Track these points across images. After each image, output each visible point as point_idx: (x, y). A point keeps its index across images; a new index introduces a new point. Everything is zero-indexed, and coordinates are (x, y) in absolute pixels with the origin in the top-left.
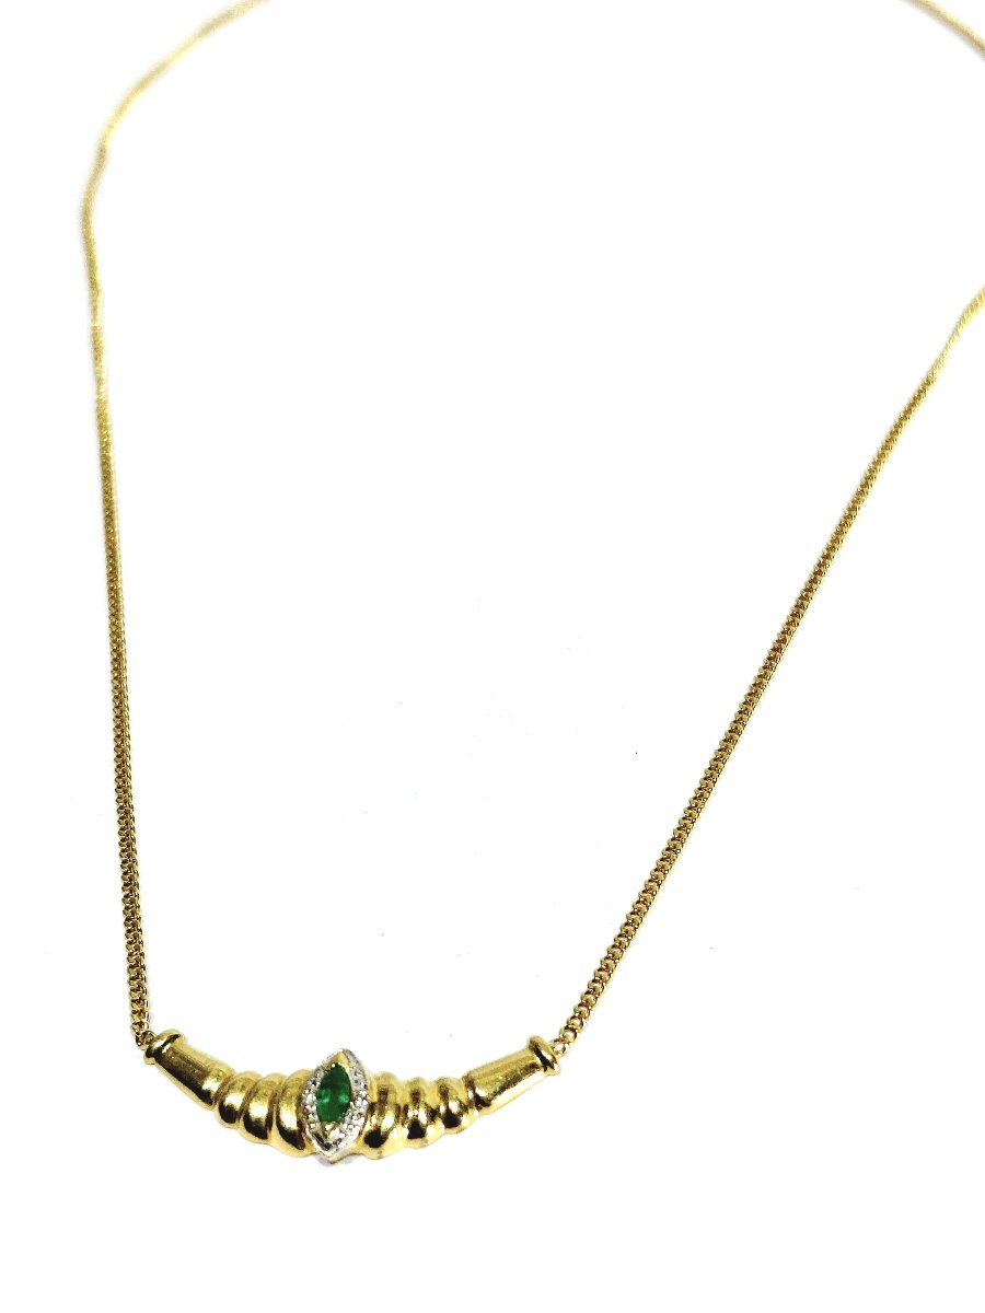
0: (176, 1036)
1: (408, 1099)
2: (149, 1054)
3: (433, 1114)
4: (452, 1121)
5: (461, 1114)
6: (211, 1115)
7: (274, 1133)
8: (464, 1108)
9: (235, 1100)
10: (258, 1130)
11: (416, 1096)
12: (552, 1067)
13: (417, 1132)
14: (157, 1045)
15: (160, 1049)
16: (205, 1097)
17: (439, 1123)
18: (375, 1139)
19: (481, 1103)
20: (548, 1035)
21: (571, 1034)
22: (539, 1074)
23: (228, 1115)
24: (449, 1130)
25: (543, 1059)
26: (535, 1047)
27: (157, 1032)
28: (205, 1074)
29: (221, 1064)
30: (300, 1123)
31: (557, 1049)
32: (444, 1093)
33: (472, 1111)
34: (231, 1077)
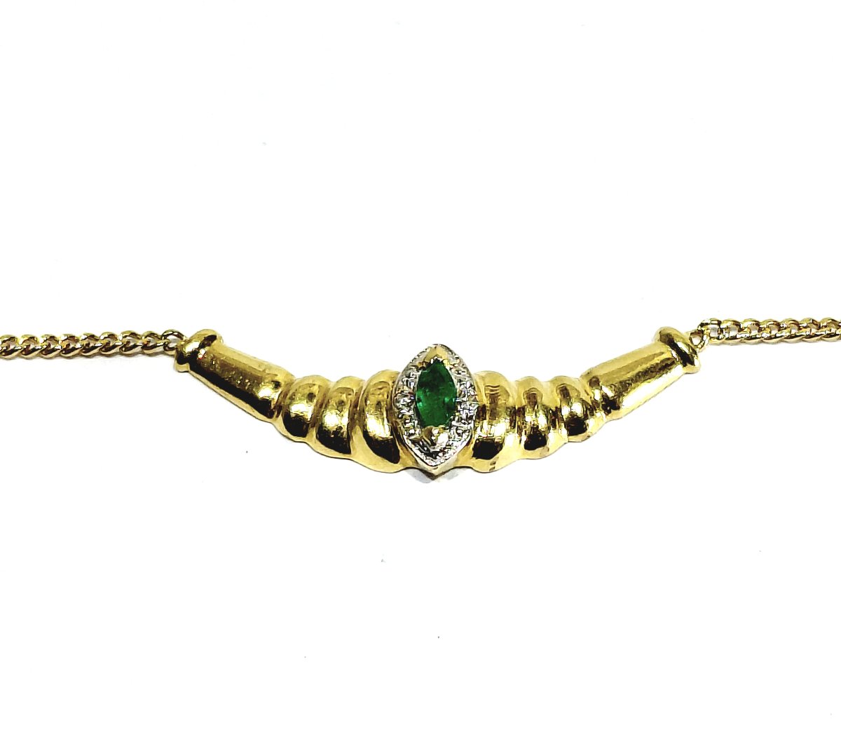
0: (212, 338)
1: (524, 402)
2: (181, 359)
3: (554, 417)
4: (576, 427)
5: (586, 417)
6: (272, 430)
7: (358, 442)
8: (590, 409)
9: (302, 408)
10: (337, 443)
11: (532, 398)
12: (692, 363)
13: (536, 441)
14: (189, 349)
15: (195, 353)
16: (264, 408)
17: (562, 430)
18: (487, 449)
19: (611, 405)
20: (683, 326)
22: (678, 369)
23: (296, 427)
24: (573, 438)
25: (679, 351)
26: (668, 339)
27: (187, 335)
28: (257, 381)
29: (279, 368)
30: (394, 430)
31: (696, 341)
32: (565, 393)
33: (600, 414)
34: (289, 384)
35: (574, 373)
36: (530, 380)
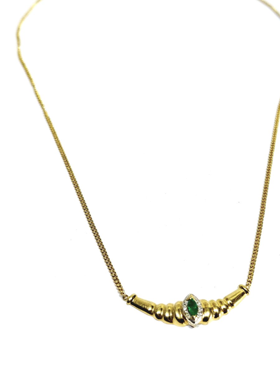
0: (135, 296)
1: (212, 306)
2: (128, 302)
3: (220, 309)
4: (225, 311)
5: (227, 309)
6: (152, 318)
7: (175, 320)
8: (227, 306)
9: (158, 312)
10: (169, 320)
11: (214, 305)
12: (248, 293)
13: (217, 316)
14: (130, 299)
15: (132, 300)
16: (150, 313)
17: (222, 313)
18: (206, 319)
19: (232, 305)
20: (244, 283)
21: (249, 283)
22: (245, 295)
23: (159, 317)
24: (225, 314)
25: (245, 290)
26: (242, 288)
27: (129, 296)
28: (148, 306)
29: (152, 302)
30: (184, 316)
31: (248, 287)
32: (221, 302)
33: (230, 307)
34: (156, 306)
35: (222, 298)
36: (212, 300)
